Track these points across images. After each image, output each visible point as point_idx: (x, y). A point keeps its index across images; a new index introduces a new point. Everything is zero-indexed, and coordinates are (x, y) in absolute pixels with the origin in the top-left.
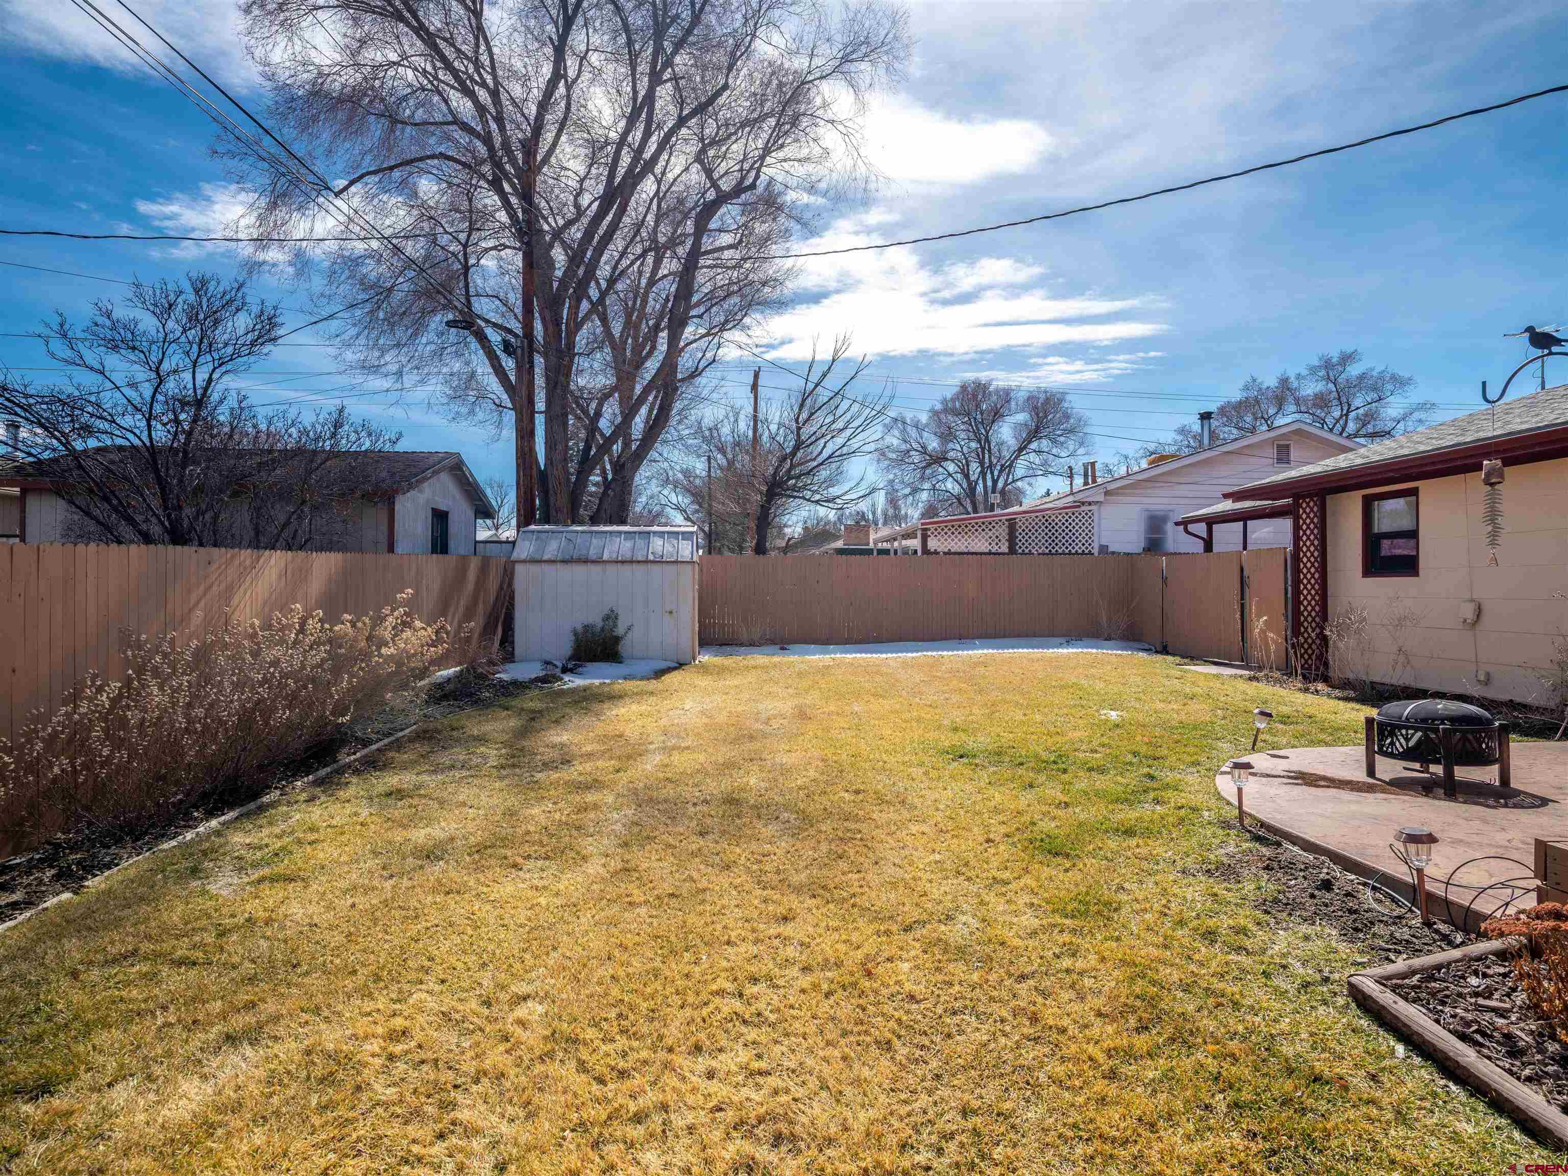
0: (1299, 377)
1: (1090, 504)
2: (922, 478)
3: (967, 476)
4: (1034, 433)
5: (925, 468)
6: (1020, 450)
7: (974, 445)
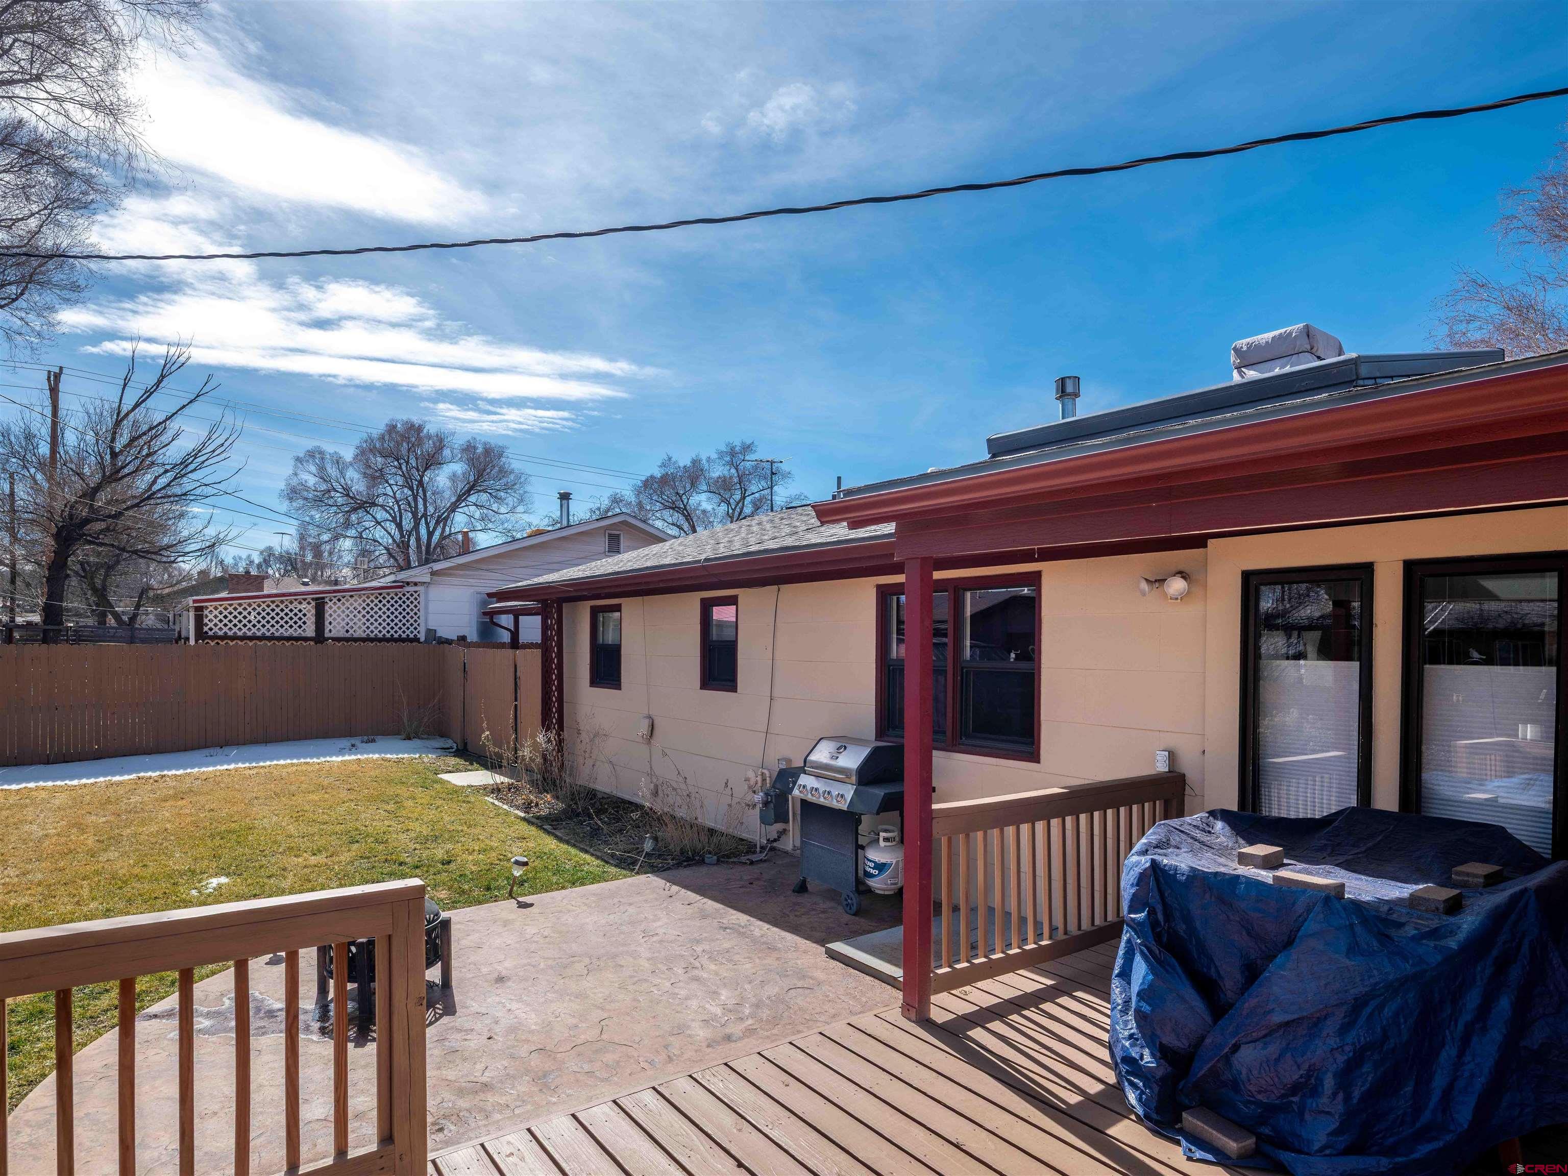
2: (346, 524)
3: (398, 526)
4: (473, 485)
5: (348, 512)
6: (458, 502)
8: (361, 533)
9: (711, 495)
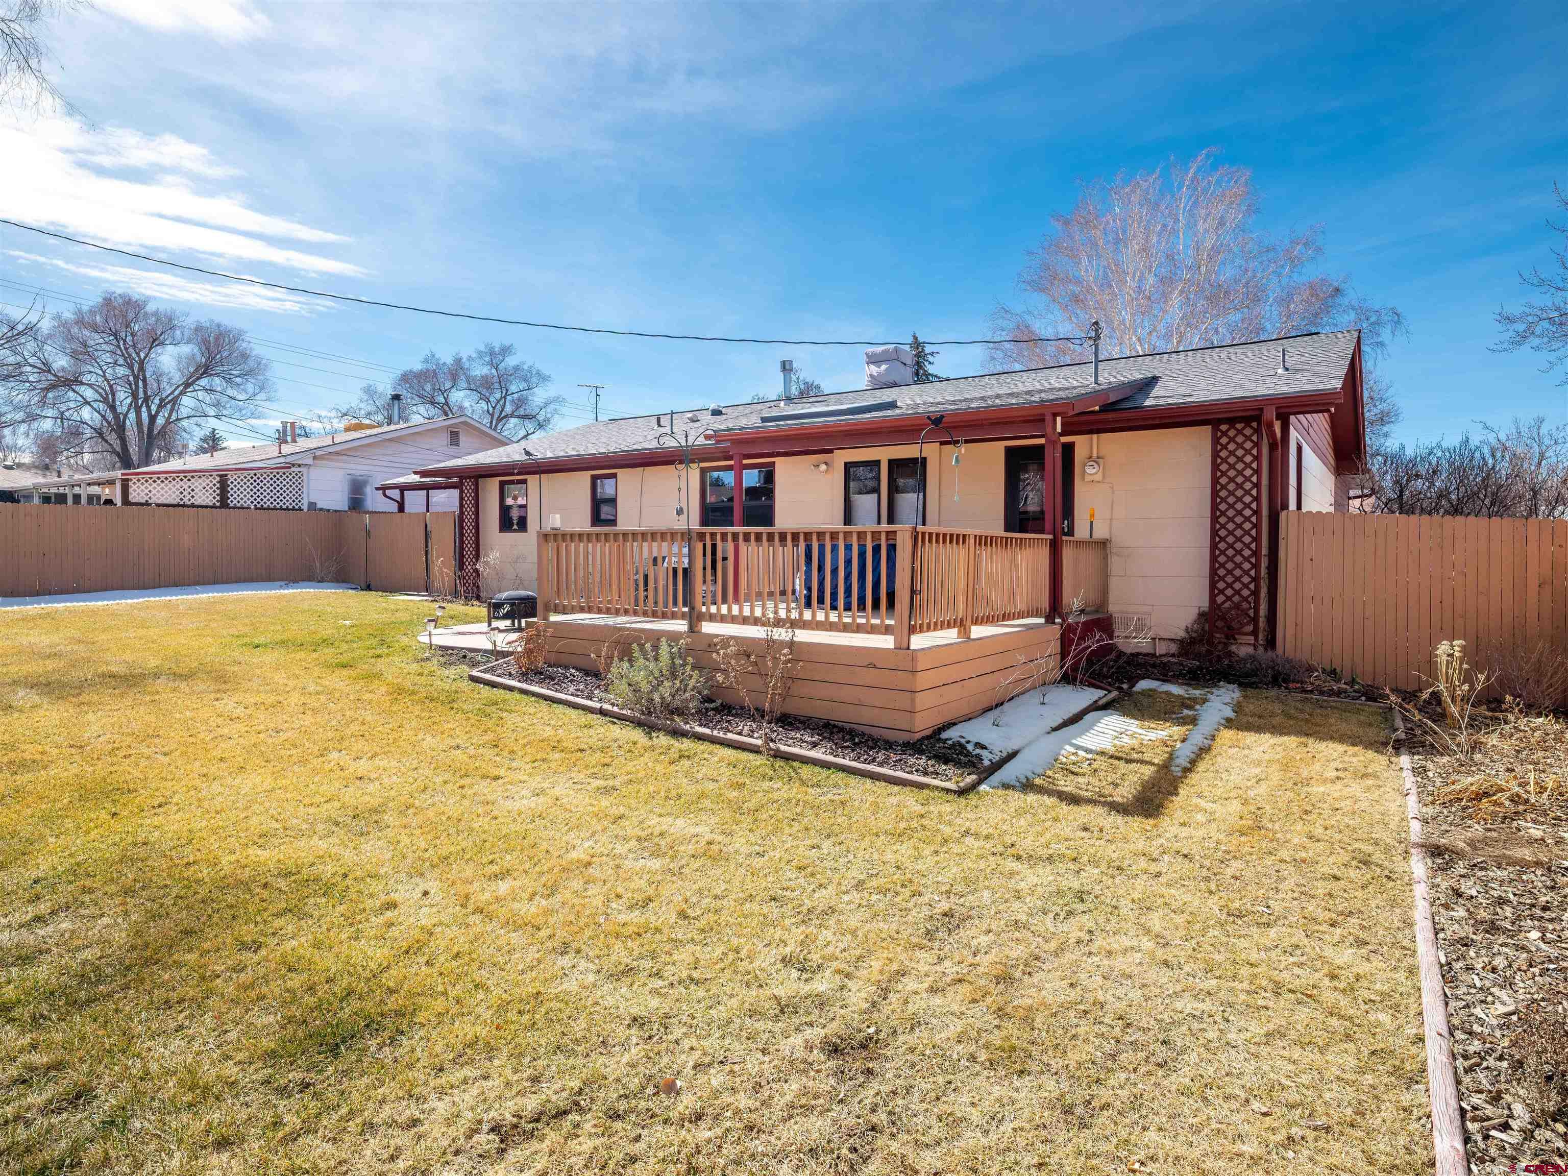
0: (470, 358)
1: (299, 466)
2: (43, 402)
3: (113, 408)
4: (205, 370)
5: (47, 389)
6: (187, 385)
7: (122, 371)
8: (63, 413)
9: (469, 392)
